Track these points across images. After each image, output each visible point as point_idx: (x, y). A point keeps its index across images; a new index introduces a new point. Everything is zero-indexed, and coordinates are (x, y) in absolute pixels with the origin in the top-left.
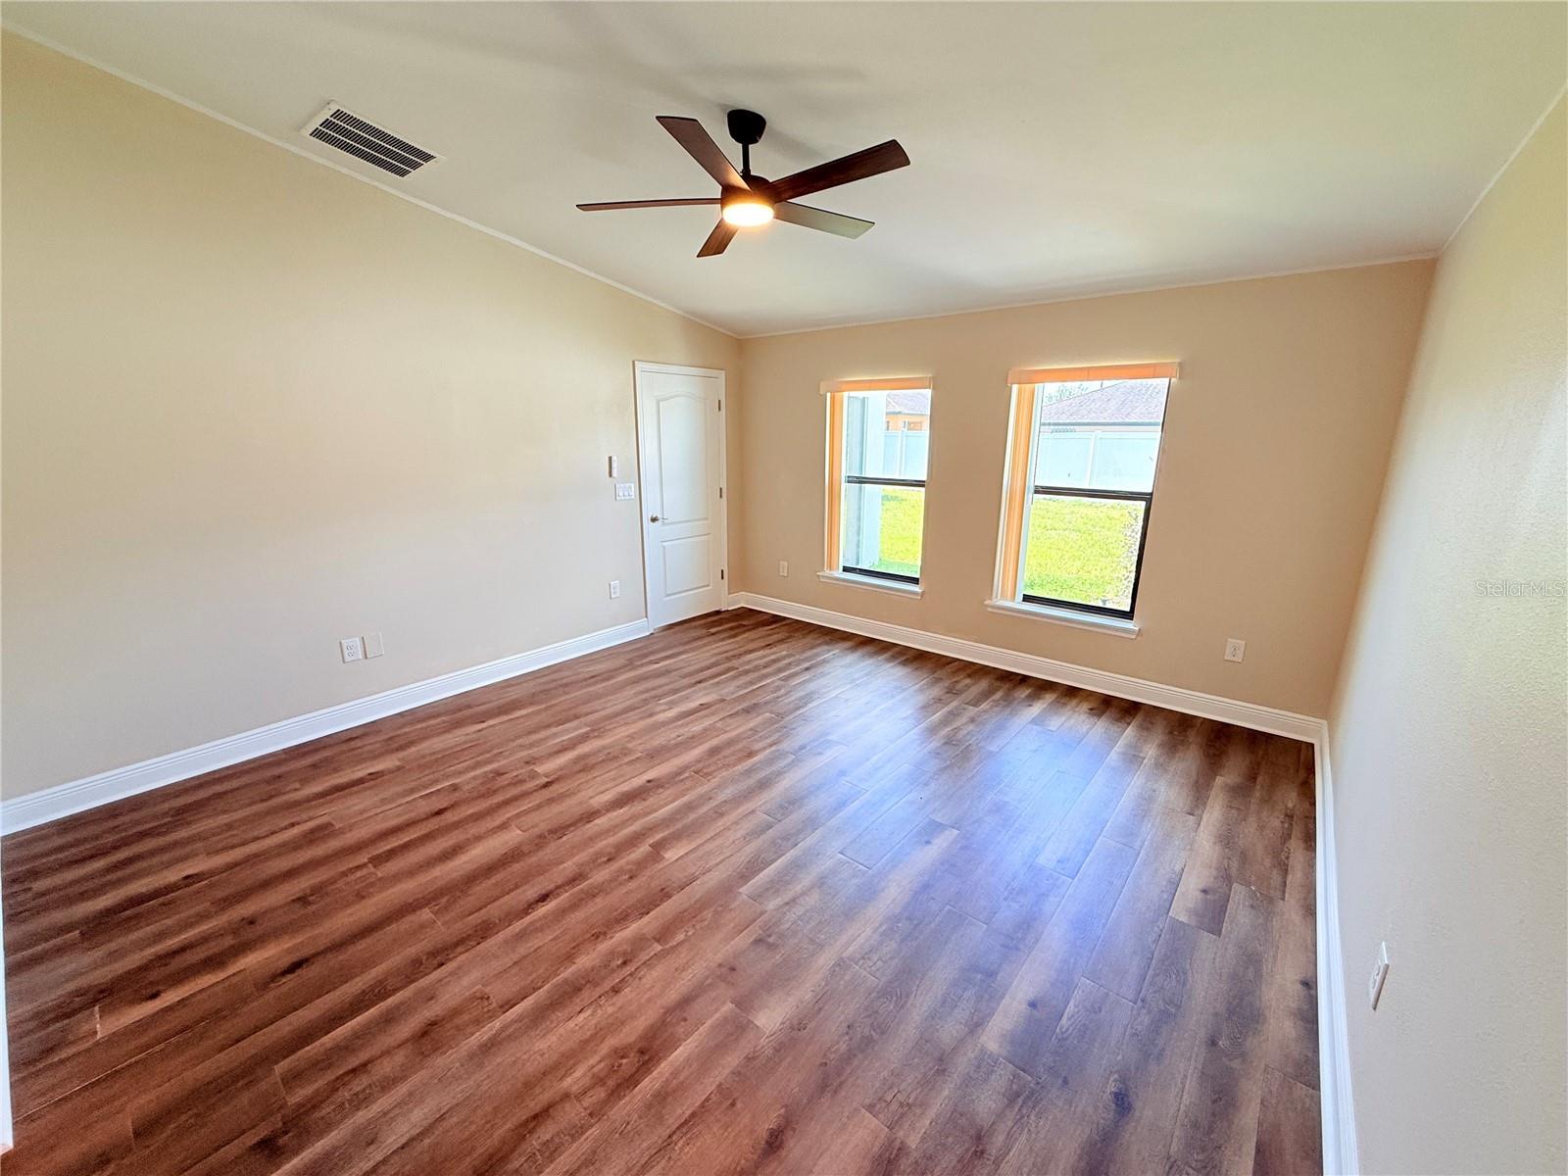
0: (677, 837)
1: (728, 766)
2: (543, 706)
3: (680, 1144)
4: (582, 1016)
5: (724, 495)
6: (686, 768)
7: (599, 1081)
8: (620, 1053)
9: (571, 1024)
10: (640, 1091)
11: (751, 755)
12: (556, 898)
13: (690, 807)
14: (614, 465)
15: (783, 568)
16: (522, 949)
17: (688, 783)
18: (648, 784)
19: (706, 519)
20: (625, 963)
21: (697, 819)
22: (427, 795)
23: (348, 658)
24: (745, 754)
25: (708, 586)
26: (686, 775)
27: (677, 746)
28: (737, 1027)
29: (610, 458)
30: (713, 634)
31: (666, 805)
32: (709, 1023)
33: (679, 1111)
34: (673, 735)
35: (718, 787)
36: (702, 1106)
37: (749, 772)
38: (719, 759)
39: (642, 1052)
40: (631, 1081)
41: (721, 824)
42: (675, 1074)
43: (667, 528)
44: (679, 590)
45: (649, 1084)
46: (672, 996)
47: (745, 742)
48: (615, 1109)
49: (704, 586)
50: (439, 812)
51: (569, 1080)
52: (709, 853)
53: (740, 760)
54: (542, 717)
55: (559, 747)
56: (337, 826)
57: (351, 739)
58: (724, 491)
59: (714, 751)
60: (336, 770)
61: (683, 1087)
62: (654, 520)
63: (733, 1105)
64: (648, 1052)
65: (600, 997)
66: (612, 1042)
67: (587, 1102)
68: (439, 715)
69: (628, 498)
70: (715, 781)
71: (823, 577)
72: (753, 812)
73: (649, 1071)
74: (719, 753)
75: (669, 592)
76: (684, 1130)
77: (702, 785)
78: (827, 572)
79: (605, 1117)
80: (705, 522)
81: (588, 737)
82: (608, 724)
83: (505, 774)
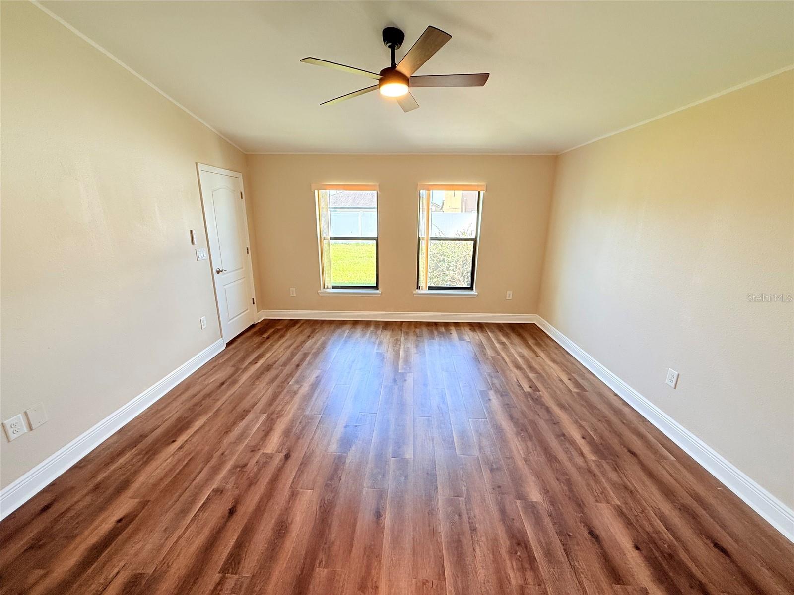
2: (210, 414)
3: (576, 564)
4: (478, 550)
5: (249, 252)
7: (522, 570)
8: (512, 553)
9: (479, 559)
10: (540, 559)
12: (385, 510)
14: (194, 236)
15: (293, 292)
16: (407, 544)
19: (242, 268)
20: (460, 515)
22: (201, 507)
23: (12, 437)
25: (247, 310)
28: (531, 509)
29: (191, 231)
30: (268, 338)
32: (521, 513)
33: (560, 553)
36: (563, 545)
39: (518, 544)
40: (532, 560)
42: (540, 543)
43: (225, 275)
44: (235, 316)
45: (538, 554)
46: (496, 515)
48: (543, 574)
49: (245, 311)
50: (232, 512)
51: (513, 581)
54: (220, 422)
55: (261, 434)
56: (150, 570)
57: (46, 508)
58: (249, 249)
60: (70, 538)
61: (549, 544)
62: (218, 272)
63: (569, 535)
64: (519, 542)
65: (472, 537)
66: (504, 551)
67: (531, 580)
68: (121, 453)
69: (204, 258)
71: (320, 293)
73: (531, 549)
75: (230, 318)
76: (570, 558)
78: (322, 290)
79: (545, 580)
80: (242, 270)
81: (272, 419)
82: (275, 408)
83: (246, 465)
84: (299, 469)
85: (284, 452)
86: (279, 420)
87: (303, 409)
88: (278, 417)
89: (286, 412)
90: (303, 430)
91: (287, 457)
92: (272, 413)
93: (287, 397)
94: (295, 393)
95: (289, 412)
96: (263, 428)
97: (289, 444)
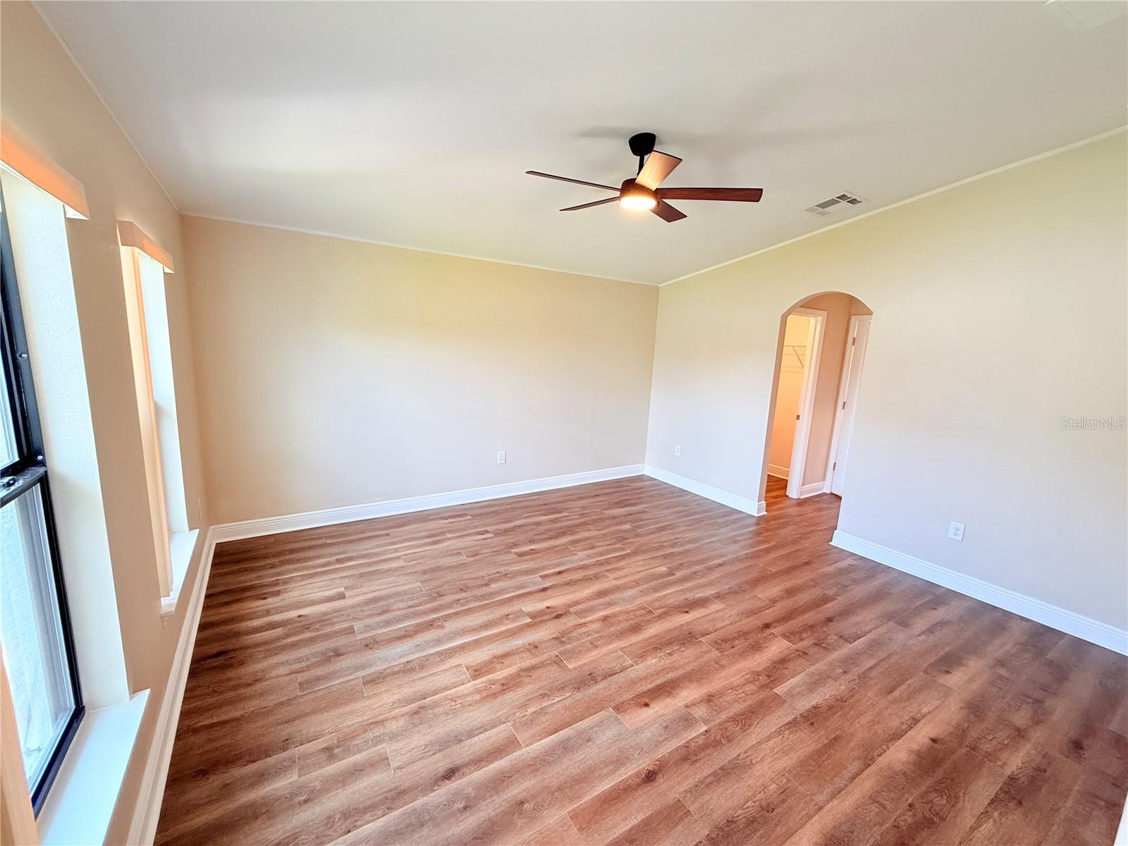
0: (661, 576)
1: (627, 612)
6: (660, 617)
11: (605, 618)
13: (655, 590)
17: (657, 604)
18: (687, 610)
21: (649, 582)
24: (609, 619)
26: (658, 611)
27: (669, 643)
31: (671, 594)
34: (676, 657)
35: (635, 598)
37: (610, 604)
38: (632, 619)
41: (636, 577)
47: (607, 632)
52: (643, 566)
53: (614, 616)
59: (636, 629)
70: (638, 602)
72: (615, 579)
74: (631, 626)
77: (646, 602)
81: (768, 676)
82: (757, 692)
83: (815, 644)
84: (761, 612)
85: (768, 631)
86: (759, 670)
87: (717, 663)
88: (759, 674)
89: (743, 673)
90: (735, 637)
91: (767, 626)
92: (763, 687)
93: (729, 698)
94: (709, 699)
95: (740, 671)
96: (786, 672)
97: (759, 635)
